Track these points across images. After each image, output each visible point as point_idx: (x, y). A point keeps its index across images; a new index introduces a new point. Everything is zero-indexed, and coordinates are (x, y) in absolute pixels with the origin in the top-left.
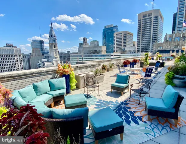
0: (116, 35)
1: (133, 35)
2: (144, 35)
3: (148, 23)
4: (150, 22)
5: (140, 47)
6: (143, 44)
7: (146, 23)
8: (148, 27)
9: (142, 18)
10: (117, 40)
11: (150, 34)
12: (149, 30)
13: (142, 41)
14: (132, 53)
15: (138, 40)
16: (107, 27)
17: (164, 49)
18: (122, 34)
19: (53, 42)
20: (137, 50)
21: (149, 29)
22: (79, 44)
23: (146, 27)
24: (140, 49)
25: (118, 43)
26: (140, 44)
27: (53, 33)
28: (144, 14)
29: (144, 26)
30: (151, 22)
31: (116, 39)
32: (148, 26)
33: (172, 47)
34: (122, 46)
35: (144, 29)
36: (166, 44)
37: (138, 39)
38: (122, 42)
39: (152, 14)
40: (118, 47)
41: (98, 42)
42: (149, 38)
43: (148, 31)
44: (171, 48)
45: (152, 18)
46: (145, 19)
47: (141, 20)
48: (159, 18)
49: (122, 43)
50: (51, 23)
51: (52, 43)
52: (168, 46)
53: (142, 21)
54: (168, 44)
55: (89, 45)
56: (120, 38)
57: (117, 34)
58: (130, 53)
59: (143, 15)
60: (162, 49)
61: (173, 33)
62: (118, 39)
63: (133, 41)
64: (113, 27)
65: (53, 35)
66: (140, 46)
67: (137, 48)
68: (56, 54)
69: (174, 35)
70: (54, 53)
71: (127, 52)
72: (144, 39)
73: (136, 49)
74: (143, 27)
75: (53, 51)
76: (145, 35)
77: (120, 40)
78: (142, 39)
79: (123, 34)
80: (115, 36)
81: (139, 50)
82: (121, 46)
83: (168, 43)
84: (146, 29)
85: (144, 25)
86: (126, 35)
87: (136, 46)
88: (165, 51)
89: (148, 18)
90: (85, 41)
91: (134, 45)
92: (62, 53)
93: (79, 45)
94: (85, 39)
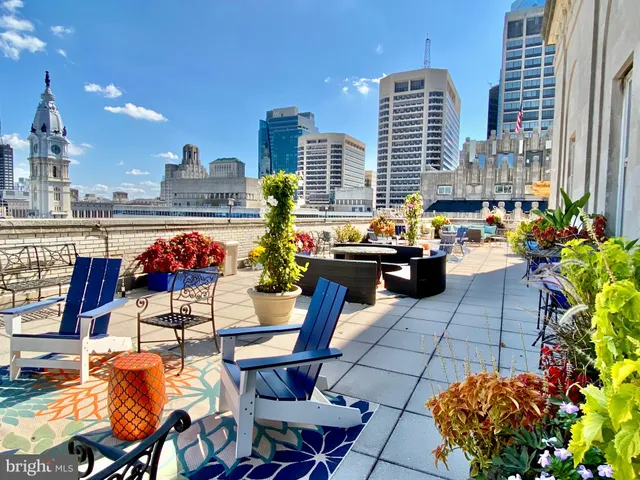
0: (306, 145)
1: (363, 149)
2: (399, 150)
3: (411, 109)
4: (417, 109)
5: (388, 192)
6: (397, 182)
7: (406, 110)
8: (411, 123)
9: (392, 94)
10: (308, 163)
11: (420, 149)
12: (416, 136)
13: (393, 170)
14: (361, 210)
15: (379, 165)
16: (276, 115)
17: (459, 195)
18: (326, 141)
19: (50, 152)
20: (378, 201)
21: (416, 132)
22: (167, 166)
23: (406, 123)
24: (388, 199)
25: (312, 173)
26: (388, 180)
27: (52, 117)
28: (400, 80)
29: (400, 121)
30: (422, 108)
31: (308, 158)
32: (411, 120)
33: (488, 190)
34: (328, 185)
35: (400, 131)
36: (465, 173)
37: (382, 164)
38: (328, 170)
39: (423, 82)
40: (312, 188)
41: (241, 165)
42: (414, 162)
43: (411, 136)
44: (484, 191)
45: (423, 94)
46: (401, 97)
47: (388, 99)
48: (447, 97)
49: (328, 175)
50: (47, 77)
51: (45, 159)
52: (473, 186)
53: (391, 103)
54: (475, 176)
55: (208, 171)
56: (320, 157)
57: (309, 142)
58: (353, 210)
59: (396, 84)
60: (454, 193)
61: (492, 138)
62: (312, 158)
63: (366, 169)
64: (296, 117)
65: (52, 126)
66: (388, 186)
67: (378, 195)
68: (61, 204)
69: (494, 143)
70: (51, 197)
71: (344, 206)
72: (398, 163)
73: (375, 198)
74: (394, 125)
75: (46, 192)
76: (404, 150)
77: (319, 163)
78: (393, 163)
79: (329, 144)
80: (302, 148)
81: (384, 201)
82: (325, 183)
83: (475, 171)
84: (405, 130)
85: (400, 117)
86: (341, 146)
87: (374, 185)
88: (465, 202)
89: (411, 96)
90: (190, 156)
91: (368, 184)
92: (90, 199)
93: (167, 171)
94: (189, 152)
